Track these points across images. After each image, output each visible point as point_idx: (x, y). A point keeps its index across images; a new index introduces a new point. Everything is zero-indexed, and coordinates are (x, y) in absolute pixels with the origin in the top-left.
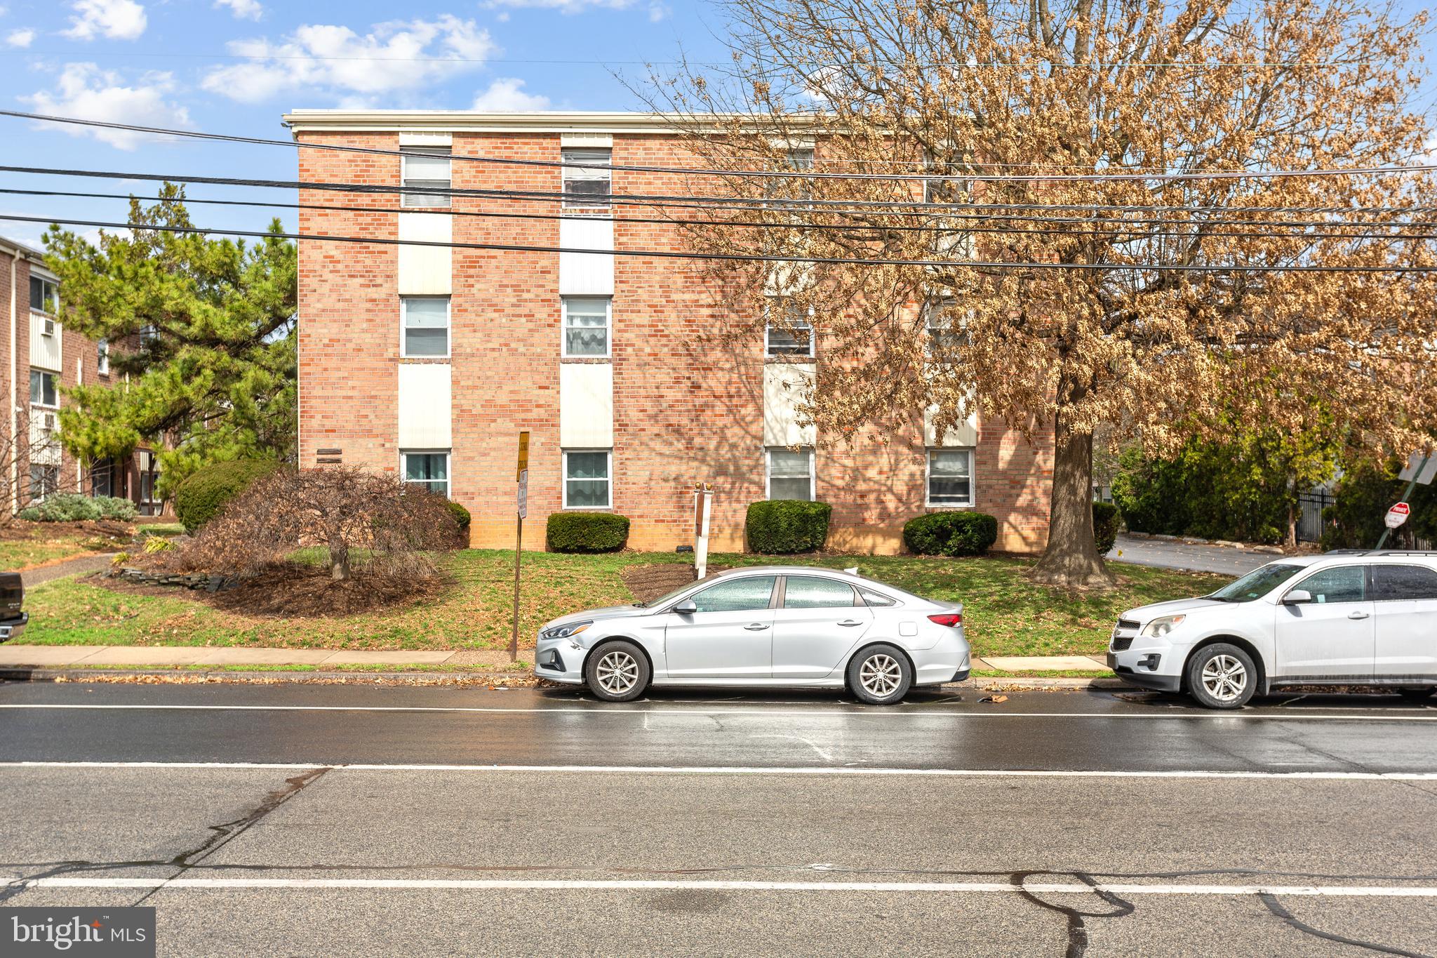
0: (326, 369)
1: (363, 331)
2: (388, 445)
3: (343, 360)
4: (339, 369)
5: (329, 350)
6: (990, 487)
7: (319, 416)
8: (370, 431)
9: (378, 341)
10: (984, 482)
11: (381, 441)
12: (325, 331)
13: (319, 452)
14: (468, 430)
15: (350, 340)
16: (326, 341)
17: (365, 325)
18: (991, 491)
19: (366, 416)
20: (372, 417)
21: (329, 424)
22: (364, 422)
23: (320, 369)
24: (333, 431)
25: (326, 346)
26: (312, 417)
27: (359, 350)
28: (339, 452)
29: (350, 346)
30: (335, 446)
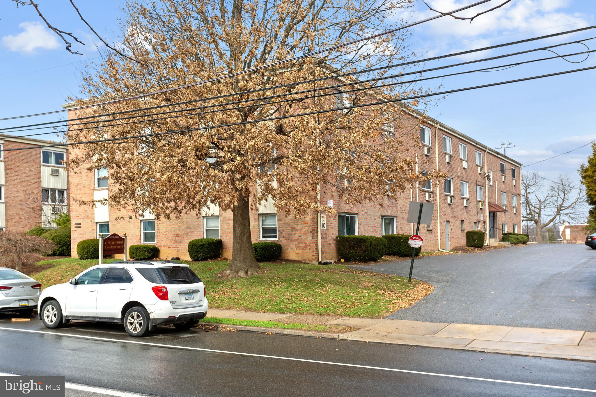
0: (76, 195)
1: (85, 180)
2: (92, 221)
3: (80, 191)
4: (79, 194)
5: (77, 188)
6: (283, 231)
7: (75, 212)
8: (88, 216)
9: (89, 183)
10: (281, 229)
11: (90, 219)
12: (76, 181)
13: (76, 224)
14: (114, 214)
15: (82, 184)
16: (76, 184)
17: (85, 178)
18: (284, 233)
19: (87, 211)
20: (88, 211)
21: (78, 214)
22: (86, 213)
23: (74, 194)
24: (79, 217)
25: (76, 186)
26: (73, 212)
27: (84, 187)
28: (80, 224)
29: (82, 186)
30: (79, 222)
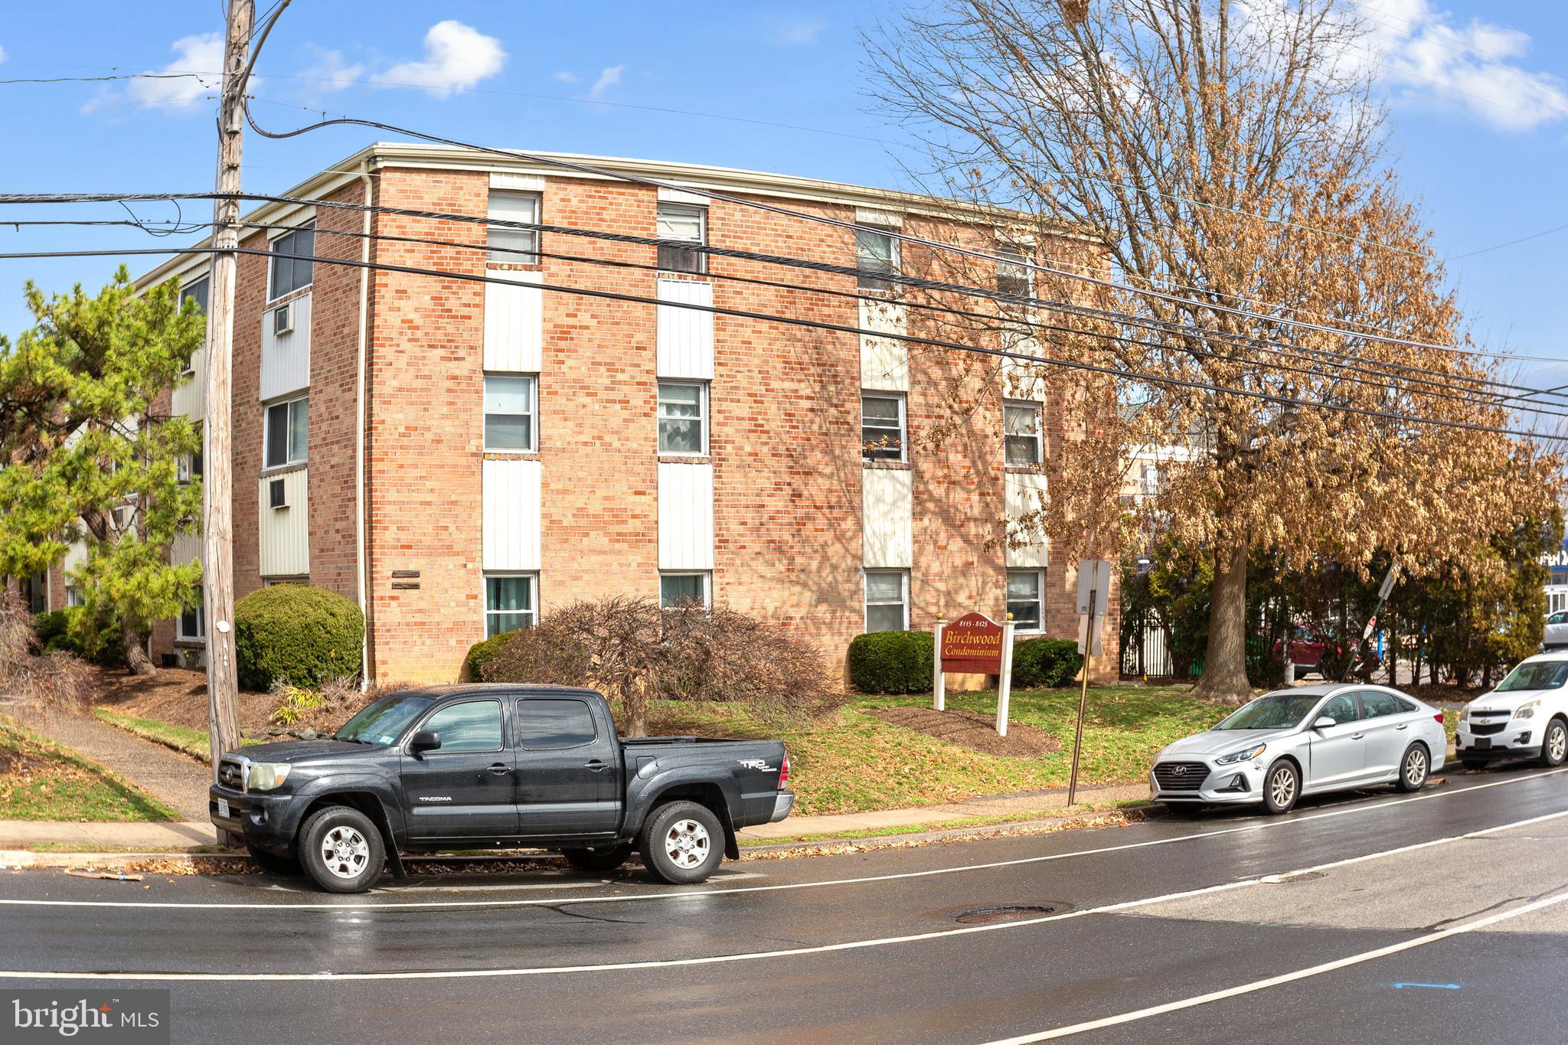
0: (401, 466)
1: (444, 417)
2: (470, 566)
3: (421, 454)
4: (415, 466)
5: (405, 441)
6: (1058, 611)
7: (393, 528)
8: (450, 547)
9: (459, 431)
10: (1053, 606)
11: (462, 560)
12: (401, 416)
13: (395, 575)
14: (558, 546)
15: (428, 429)
16: (402, 430)
17: (445, 410)
18: (1059, 616)
19: (446, 528)
20: (452, 529)
21: (405, 537)
22: (444, 535)
23: (394, 465)
24: (410, 547)
25: (403, 435)
26: (386, 528)
27: (439, 442)
28: (416, 575)
29: (429, 436)
30: (412, 568)
